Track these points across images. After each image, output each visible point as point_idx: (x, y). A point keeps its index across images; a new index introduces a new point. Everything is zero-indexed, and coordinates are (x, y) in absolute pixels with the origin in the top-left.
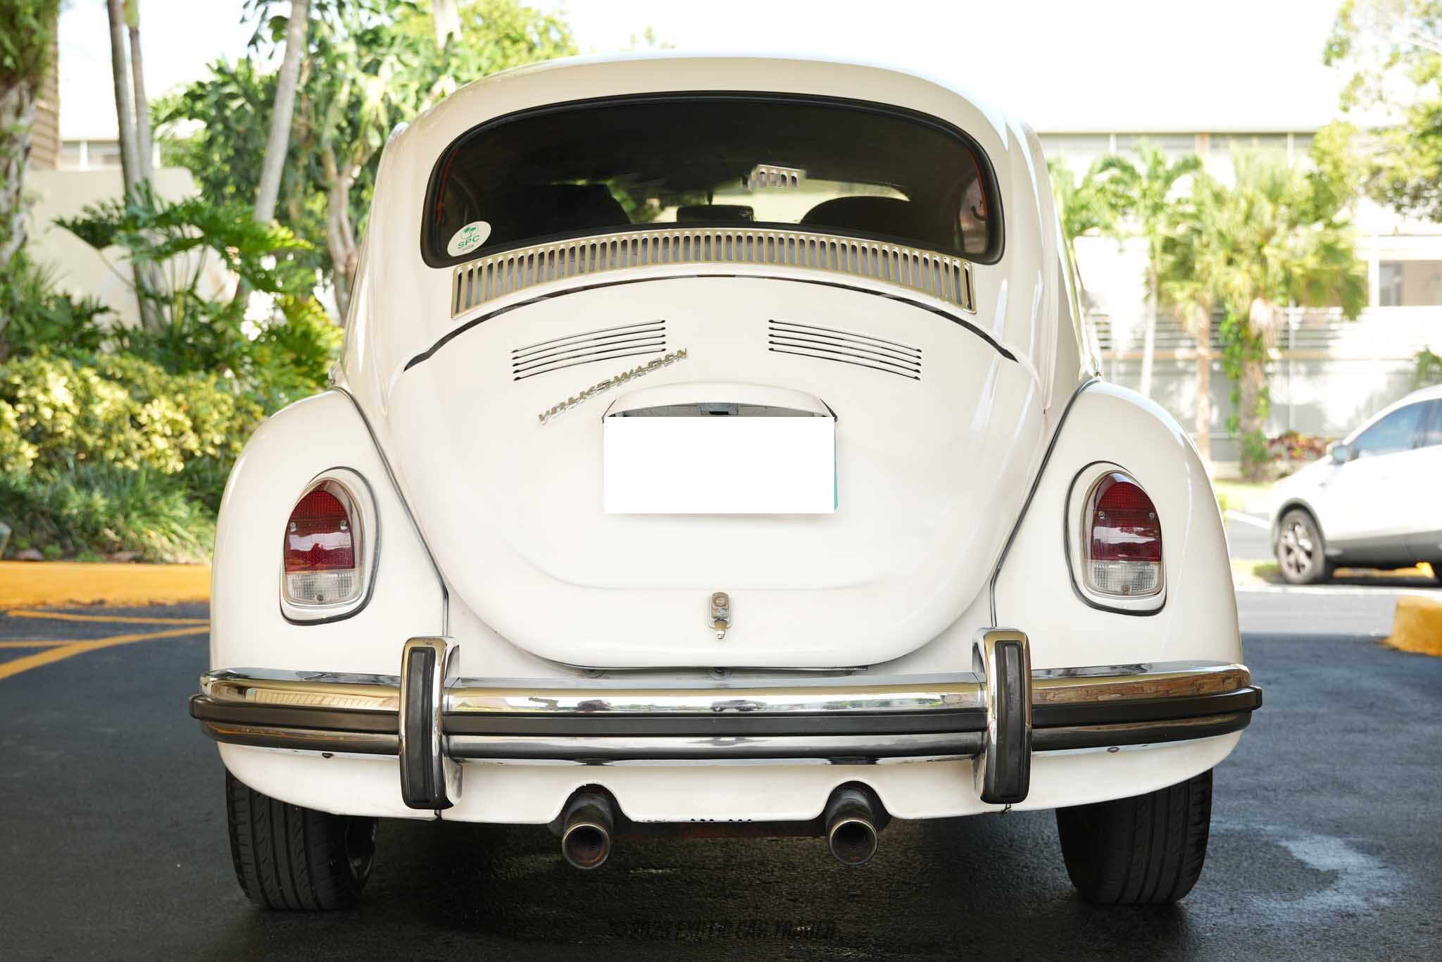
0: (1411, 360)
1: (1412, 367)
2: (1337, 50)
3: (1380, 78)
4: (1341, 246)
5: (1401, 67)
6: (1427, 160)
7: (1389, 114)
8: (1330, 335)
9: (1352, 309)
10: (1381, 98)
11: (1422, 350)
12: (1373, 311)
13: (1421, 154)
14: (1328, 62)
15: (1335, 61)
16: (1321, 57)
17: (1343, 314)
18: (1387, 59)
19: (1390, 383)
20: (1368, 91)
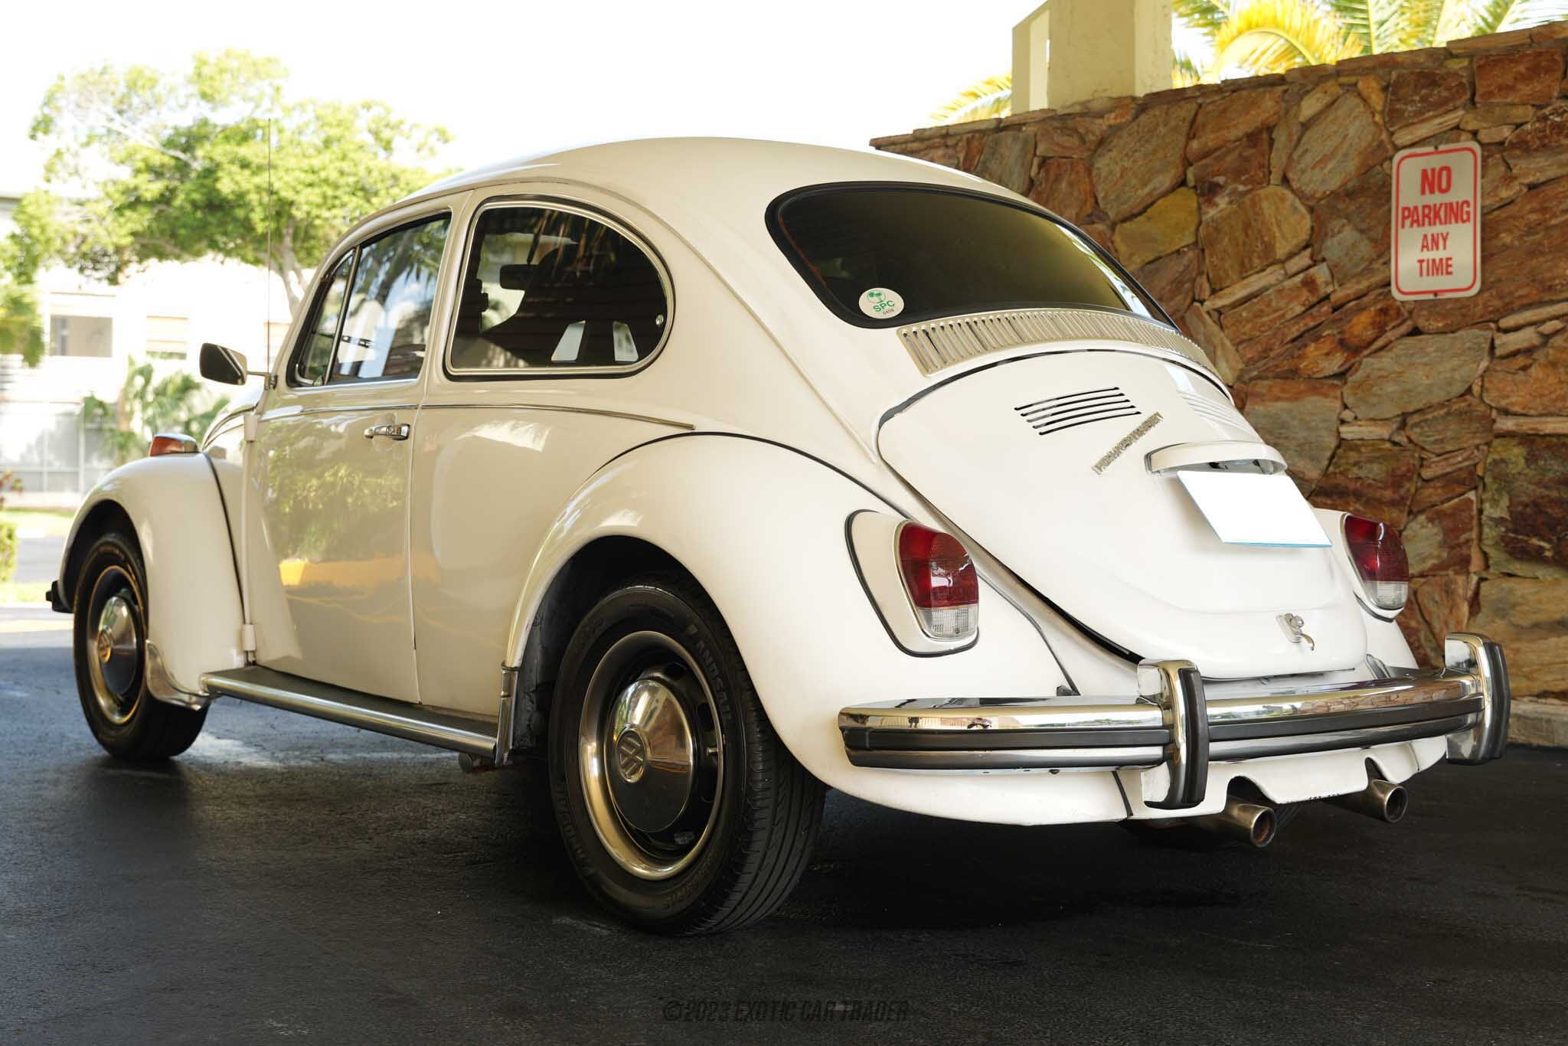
0: (78, 404)
1: (78, 410)
2: (43, 126)
3: (76, 155)
4: (27, 300)
5: (95, 146)
6: (124, 231)
7: (84, 187)
8: (6, 378)
9: (32, 358)
10: (77, 172)
11: (88, 395)
12: (47, 361)
13: (120, 226)
14: (33, 137)
15: (40, 135)
16: (28, 131)
17: (23, 361)
18: (84, 139)
19: (58, 423)
20: (65, 166)
